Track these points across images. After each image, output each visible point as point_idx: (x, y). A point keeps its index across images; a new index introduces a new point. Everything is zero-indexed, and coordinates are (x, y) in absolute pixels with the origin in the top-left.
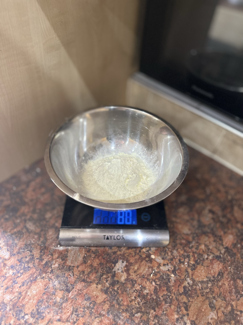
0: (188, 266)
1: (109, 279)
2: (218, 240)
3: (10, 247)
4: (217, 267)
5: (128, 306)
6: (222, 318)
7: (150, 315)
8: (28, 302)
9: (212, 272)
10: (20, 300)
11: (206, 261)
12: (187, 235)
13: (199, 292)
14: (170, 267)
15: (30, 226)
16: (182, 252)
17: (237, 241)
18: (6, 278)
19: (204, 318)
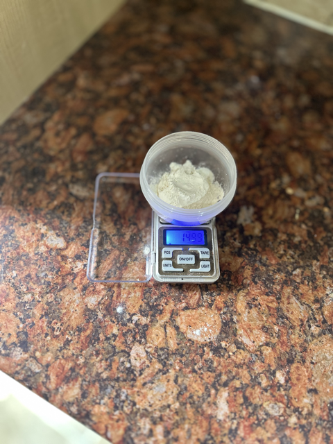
1: (237, 236)
3: (60, 229)
5: (278, 264)
7: (314, 268)
8: (128, 298)
10: (114, 298)
14: (318, 199)
15: (78, 191)
16: (328, 176)
18: (75, 276)
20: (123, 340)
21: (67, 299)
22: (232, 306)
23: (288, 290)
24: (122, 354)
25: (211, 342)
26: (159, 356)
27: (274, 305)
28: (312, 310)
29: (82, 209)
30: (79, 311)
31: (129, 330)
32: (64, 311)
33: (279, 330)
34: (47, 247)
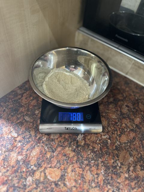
0: (117, 135)
1: (75, 144)
2: (132, 121)
3: (17, 130)
4: (132, 135)
5: (87, 157)
6: (136, 160)
7: (99, 161)
8: (32, 159)
9: (130, 137)
10: (27, 158)
11: (127, 132)
12: (115, 119)
13: (123, 148)
14: (107, 136)
15: (27, 118)
16: (113, 128)
17: (142, 121)
18: (17, 148)
19: (127, 161)
20: (26, 174)
21: (12, 155)
22: (66, 170)
23: (88, 168)
24: (24, 179)
25: (55, 182)
26: (36, 182)
27: (81, 172)
28: (94, 177)
29: (26, 125)
30: (15, 160)
31: (29, 171)
32: (10, 159)
33: (81, 182)
34: (11, 136)
